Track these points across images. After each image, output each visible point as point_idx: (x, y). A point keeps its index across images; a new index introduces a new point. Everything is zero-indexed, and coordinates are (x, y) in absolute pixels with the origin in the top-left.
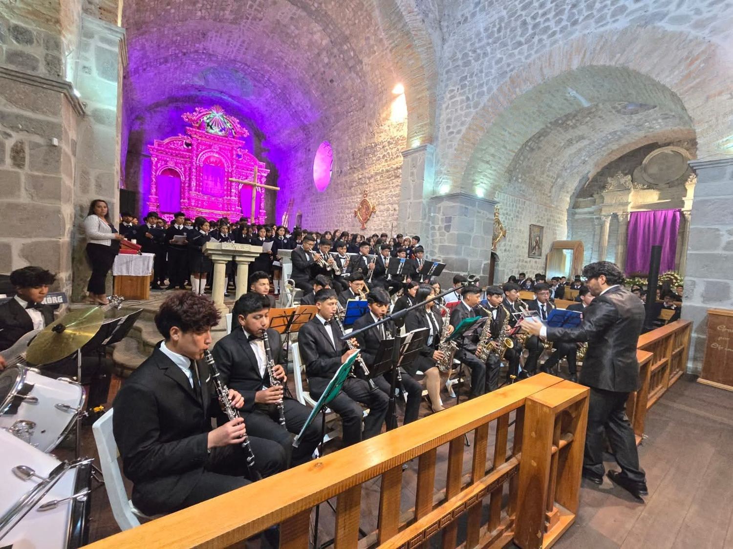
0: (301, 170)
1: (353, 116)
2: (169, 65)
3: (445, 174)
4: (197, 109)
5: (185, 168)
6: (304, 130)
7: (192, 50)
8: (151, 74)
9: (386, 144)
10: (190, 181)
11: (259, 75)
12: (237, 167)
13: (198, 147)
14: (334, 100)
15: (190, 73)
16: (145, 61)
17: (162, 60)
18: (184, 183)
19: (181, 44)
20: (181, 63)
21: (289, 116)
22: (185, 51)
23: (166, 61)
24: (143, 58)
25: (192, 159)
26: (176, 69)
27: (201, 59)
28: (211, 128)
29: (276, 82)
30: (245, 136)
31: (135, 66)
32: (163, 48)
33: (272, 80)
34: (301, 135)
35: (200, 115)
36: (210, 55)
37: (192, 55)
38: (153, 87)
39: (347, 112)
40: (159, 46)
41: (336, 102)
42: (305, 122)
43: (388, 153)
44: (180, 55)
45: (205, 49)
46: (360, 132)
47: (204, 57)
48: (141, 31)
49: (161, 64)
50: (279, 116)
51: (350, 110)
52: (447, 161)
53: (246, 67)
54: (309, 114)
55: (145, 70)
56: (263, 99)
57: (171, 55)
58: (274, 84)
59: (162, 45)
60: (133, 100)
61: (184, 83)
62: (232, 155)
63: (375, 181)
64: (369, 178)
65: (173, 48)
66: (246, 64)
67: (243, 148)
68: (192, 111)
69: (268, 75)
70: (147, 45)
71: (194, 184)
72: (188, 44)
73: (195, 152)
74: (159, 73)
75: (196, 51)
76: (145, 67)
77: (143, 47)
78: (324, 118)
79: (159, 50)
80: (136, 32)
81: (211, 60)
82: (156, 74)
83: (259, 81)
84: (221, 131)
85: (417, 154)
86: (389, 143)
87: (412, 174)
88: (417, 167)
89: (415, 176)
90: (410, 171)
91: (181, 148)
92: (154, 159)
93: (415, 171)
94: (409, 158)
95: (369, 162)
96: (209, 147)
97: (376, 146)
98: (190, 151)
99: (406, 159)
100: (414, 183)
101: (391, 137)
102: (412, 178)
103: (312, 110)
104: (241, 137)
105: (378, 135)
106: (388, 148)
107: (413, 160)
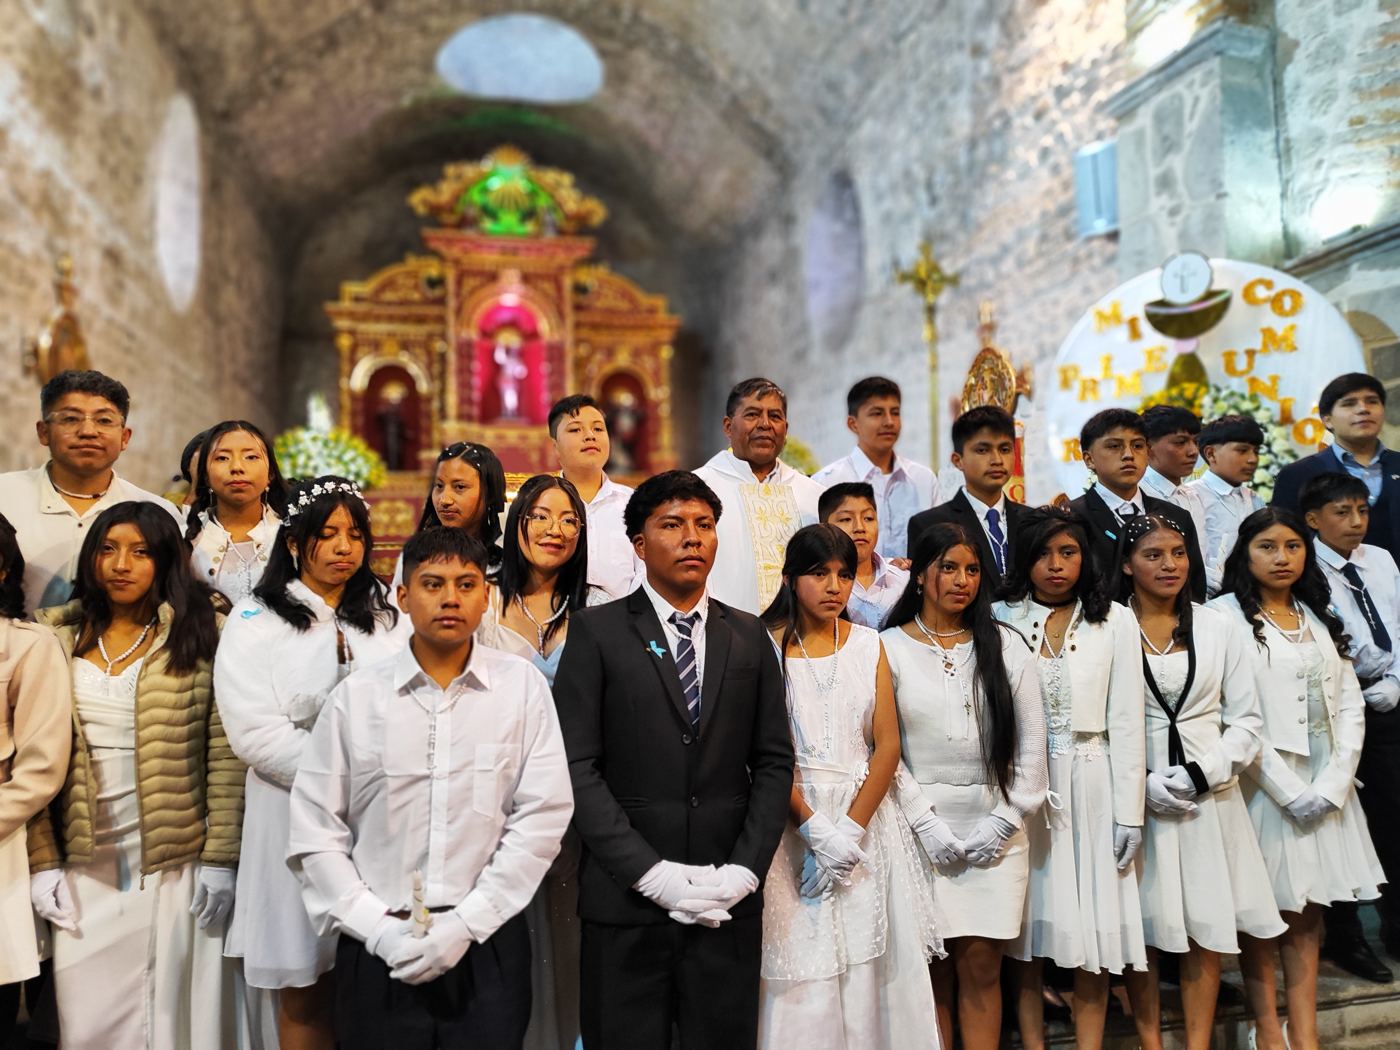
0: (775, 296)
1: (915, 46)
2: (344, 52)
3: (1341, 140)
4: (448, 170)
5: (428, 356)
8: (304, 94)
9: (1049, 99)
10: (443, 392)
11: (605, 10)
12: (578, 325)
13: (459, 282)
14: (844, 12)
17: (319, 43)
18: (428, 399)
23: (332, 43)
25: (445, 322)
26: (368, 60)
28: (494, 220)
29: (659, 20)
30: (594, 221)
31: (245, 76)
33: (645, 16)
34: (762, 175)
35: (456, 186)
37: (401, 6)
38: (321, 134)
39: (898, 38)
41: (854, 14)
42: (767, 123)
43: (1060, 137)
46: (945, 94)
49: (320, 56)
52: (1344, 76)
54: (775, 92)
56: (633, 91)
61: (407, 101)
62: (559, 288)
63: (1021, 264)
64: (995, 261)
67: (592, 260)
68: (434, 179)
71: (452, 399)
73: (452, 301)
74: (323, 83)
78: (823, 90)
81: (460, 8)
83: (609, 33)
84: (522, 221)
85: (1179, 87)
86: (1061, 93)
87: (1165, 183)
88: (1187, 144)
89: (1181, 188)
90: (1154, 172)
91: (416, 296)
92: (345, 342)
93: (1177, 163)
94: (1144, 118)
95: (990, 195)
96: (492, 277)
97: (1007, 124)
98: (441, 301)
99: (1129, 128)
100: (1179, 219)
101: (1066, 67)
102: (1165, 201)
103: (780, 75)
104: (580, 226)
105: (1015, 76)
106: (1055, 114)
107: (1159, 118)
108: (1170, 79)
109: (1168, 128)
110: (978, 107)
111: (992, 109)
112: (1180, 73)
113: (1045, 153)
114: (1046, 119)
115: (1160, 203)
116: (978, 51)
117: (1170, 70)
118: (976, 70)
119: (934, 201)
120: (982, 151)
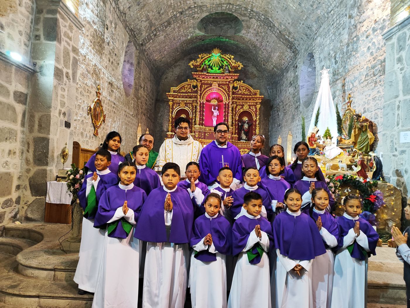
0: (291, 90)
1: (333, 15)
2: (172, 26)
4: (200, 56)
5: (192, 106)
6: (291, 48)
7: (186, 8)
8: (162, 37)
10: (196, 117)
11: (243, 9)
12: (233, 98)
13: (201, 87)
14: (312, 6)
15: (190, 27)
16: (153, 28)
17: (166, 24)
18: (192, 119)
19: (176, 5)
20: (182, 21)
21: (275, 38)
22: (180, 10)
23: (169, 24)
24: (151, 27)
25: (197, 98)
26: (179, 27)
27: (195, 13)
28: (212, 69)
29: (258, 10)
30: (240, 68)
31: (147, 34)
32: (163, 14)
33: (255, 9)
34: (289, 54)
35: (202, 60)
36: (200, 6)
37: (187, 12)
38: (166, 47)
40: (159, 13)
41: (315, 7)
42: (290, 39)
43: (374, 43)
44: (178, 15)
45: (195, 3)
46: (341, 30)
47: (196, 10)
48: (141, 5)
49: (166, 27)
50: (268, 42)
51: (330, 9)
53: (231, 7)
54: (291, 30)
55: (155, 35)
56: (251, 31)
57: (171, 17)
58: (257, 13)
59: (162, 12)
60: (155, 60)
61: (189, 37)
62: (229, 88)
63: (360, 83)
65: (171, 11)
66: (230, 4)
67: (239, 80)
68: (196, 58)
69: (250, 6)
70: (150, 14)
71: (198, 119)
72: (181, 4)
73: (199, 92)
74: (167, 34)
75: (190, 8)
76: (155, 33)
77: (148, 19)
78: (306, 29)
79: (160, 16)
80: (137, 7)
81: (203, 11)
82: (165, 36)
84: (219, 69)
85: (405, 30)
86: (374, 30)
87: (400, 60)
88: (407, 48)
89: (404, 62)
90: (397, 56)
91: (190, 90)
92: (171, 103)
93: (403, 54)
94: (394, 40)
95: (352, 61)
96: (211, 85)
97: (358, 39)
98: (196, 92)
99: (390, 43)
100: (403, 72)
101: (376, 22)
102: (400, 65)
103: (294, 25)
104: (236, 70)
105: (361, 25)
106: (372, 36)
107: (399, 40)
108: (403, 27)
109: (401, 43)
110: (350, 35)
111: (354, 35)
112: (406, 25)
113: (369, 48)
114: (369, 38)
115: (398, 66)
116: (351, 17)
117: (402, 25)
118: (350, 22)
119: (336, 62)
120: (350, 47)
